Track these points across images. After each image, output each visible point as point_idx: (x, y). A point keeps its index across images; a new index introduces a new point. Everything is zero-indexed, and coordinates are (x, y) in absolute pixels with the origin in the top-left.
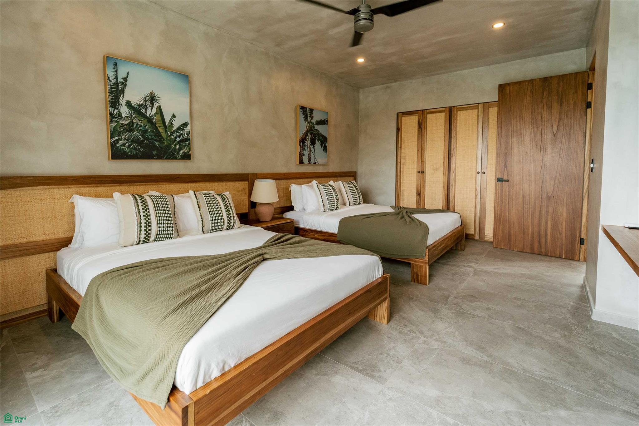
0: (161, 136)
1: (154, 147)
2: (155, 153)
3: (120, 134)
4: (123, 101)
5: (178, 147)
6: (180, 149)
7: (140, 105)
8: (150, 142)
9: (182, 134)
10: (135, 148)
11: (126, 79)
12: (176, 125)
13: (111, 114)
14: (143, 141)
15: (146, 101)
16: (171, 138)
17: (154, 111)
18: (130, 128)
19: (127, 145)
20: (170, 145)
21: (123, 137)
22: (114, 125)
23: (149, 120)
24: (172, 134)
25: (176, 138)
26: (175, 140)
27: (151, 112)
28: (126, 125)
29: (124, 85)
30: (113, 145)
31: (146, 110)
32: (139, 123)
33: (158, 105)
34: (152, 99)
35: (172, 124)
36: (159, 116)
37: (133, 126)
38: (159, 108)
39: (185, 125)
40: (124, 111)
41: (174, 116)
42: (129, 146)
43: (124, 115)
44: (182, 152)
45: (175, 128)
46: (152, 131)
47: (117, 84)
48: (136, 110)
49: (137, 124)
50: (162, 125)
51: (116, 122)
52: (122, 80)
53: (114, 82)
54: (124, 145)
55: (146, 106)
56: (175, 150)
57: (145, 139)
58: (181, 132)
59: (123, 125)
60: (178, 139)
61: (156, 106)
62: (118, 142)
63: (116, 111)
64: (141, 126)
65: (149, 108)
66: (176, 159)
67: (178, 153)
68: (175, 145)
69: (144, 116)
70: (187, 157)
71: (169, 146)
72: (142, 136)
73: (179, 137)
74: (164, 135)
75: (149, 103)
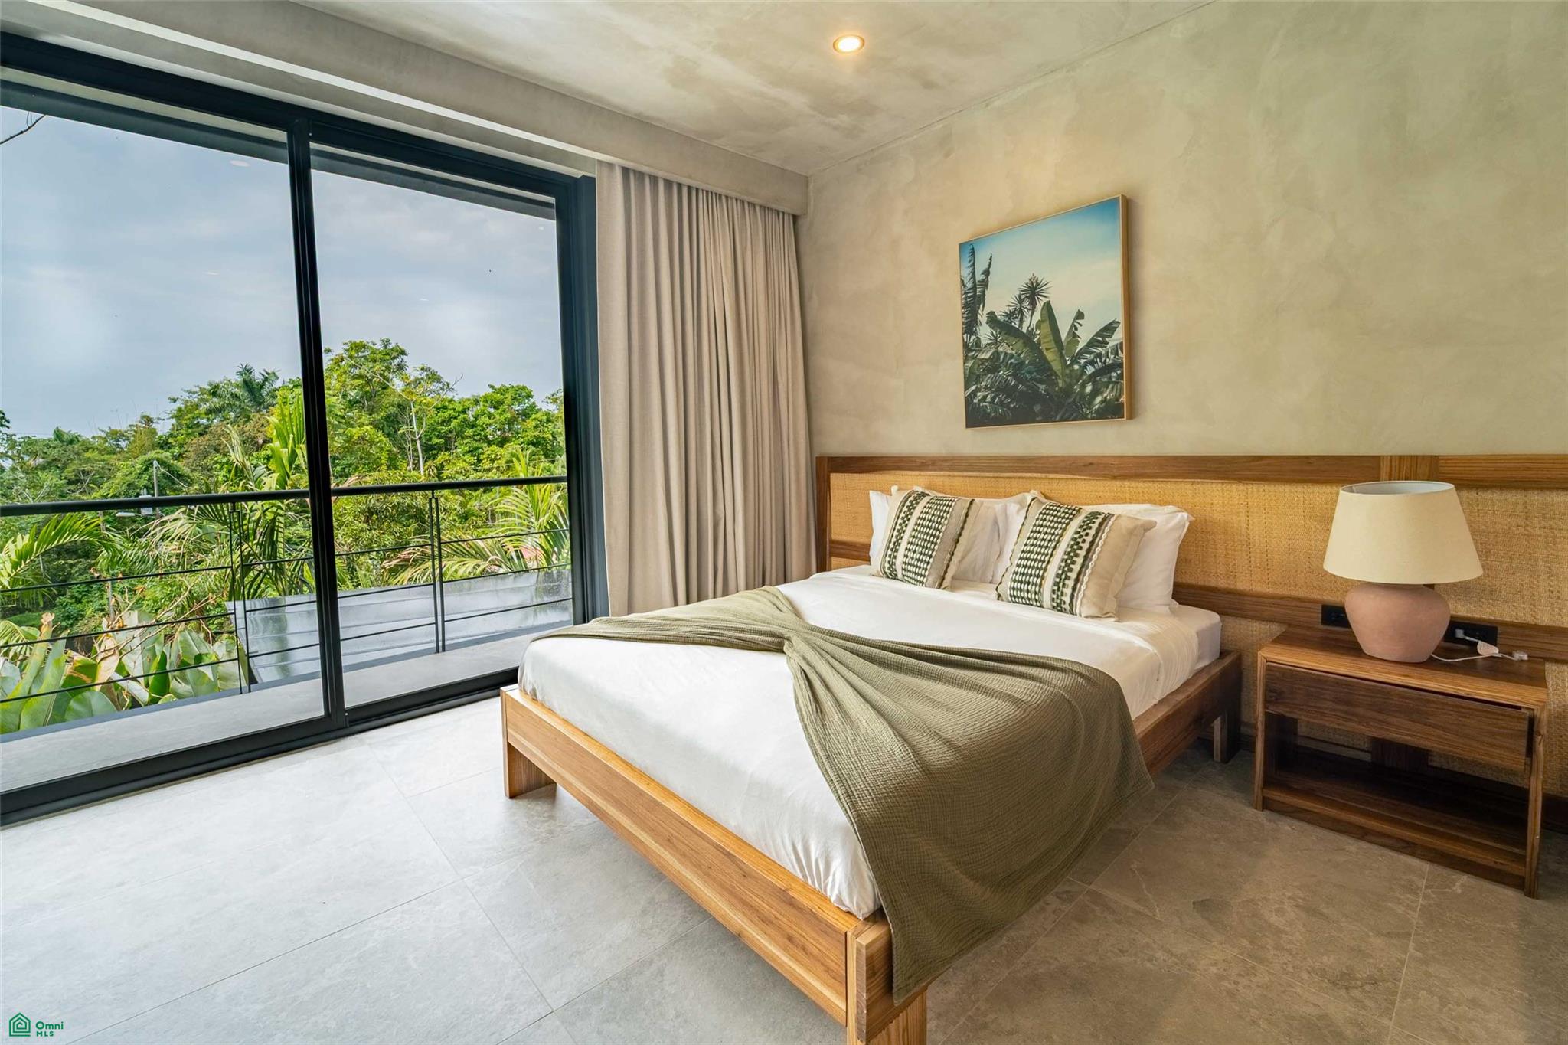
0: (1050, 369)
1: (1035, 397)
2: (1037, 408)
3: (977, 381)
4: (983, 317)
5: (1089, 388)
6: (1096, 392)
7: (1010, 315)
8: (1027, 386)
9: (1099, 355)
10: (1001, 404)
11: (987, 273)
12: (1085, 335)
13: (966, 345)
14: (1016, 386)
15: (1020, 301)
16: (1072, 370)
17: (1037, 316)
18: (993, 365)
19: (989, 399)
20: (1071, 386)
21: (983, 384)
22: (969, 364)
23: (1027, 338)
24: (1074, 360)
25: (1084, 367)
26: (1083, 373)
27: (1031, 321)
28: (987, 360)
29: (985, 284)
30: (969, 401)
31: (1021, 322)
32: (1009, 352)
33: (1045, 300)
34: (1033, 291)
35: (1075, 335)
36: (1046, 328)
37: (999, 357)
38: (1048, 307)
39: (1110, 329)
40: (985, 332)
41: (1080, 315)
42: (993, 399)
43: (984, 342)
44: (1099, 399)
45: (1081, 345)
46: (1030, 363)
47: (974, 288)
48: (1004, 326)
49: (1006, 354)
50: (1052, 344)
51: (973, 358)
52: (983, 277)
53: (969, 285)
54: (984, 398)
55: (1021, 312)
56: (1082, 395)
57: (1019, 380)
58: (1098, 350)
59: (983, 361)
60: (1090, 370)
61: (1040, 304)
62: (975, 396)
63: (973, 337)
64: (1012, 356)
65: (1027, 314)
66: (1084, 418)
67: (1090, 403)
68: (1083, 386)
69: (1016, 333)
70: (1112, 411)
71: (1067, 392)
72: (1014, 376)
73: (1092, 363)
74: (1056, 366)
75: (1026, 303)
